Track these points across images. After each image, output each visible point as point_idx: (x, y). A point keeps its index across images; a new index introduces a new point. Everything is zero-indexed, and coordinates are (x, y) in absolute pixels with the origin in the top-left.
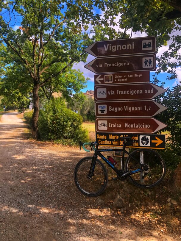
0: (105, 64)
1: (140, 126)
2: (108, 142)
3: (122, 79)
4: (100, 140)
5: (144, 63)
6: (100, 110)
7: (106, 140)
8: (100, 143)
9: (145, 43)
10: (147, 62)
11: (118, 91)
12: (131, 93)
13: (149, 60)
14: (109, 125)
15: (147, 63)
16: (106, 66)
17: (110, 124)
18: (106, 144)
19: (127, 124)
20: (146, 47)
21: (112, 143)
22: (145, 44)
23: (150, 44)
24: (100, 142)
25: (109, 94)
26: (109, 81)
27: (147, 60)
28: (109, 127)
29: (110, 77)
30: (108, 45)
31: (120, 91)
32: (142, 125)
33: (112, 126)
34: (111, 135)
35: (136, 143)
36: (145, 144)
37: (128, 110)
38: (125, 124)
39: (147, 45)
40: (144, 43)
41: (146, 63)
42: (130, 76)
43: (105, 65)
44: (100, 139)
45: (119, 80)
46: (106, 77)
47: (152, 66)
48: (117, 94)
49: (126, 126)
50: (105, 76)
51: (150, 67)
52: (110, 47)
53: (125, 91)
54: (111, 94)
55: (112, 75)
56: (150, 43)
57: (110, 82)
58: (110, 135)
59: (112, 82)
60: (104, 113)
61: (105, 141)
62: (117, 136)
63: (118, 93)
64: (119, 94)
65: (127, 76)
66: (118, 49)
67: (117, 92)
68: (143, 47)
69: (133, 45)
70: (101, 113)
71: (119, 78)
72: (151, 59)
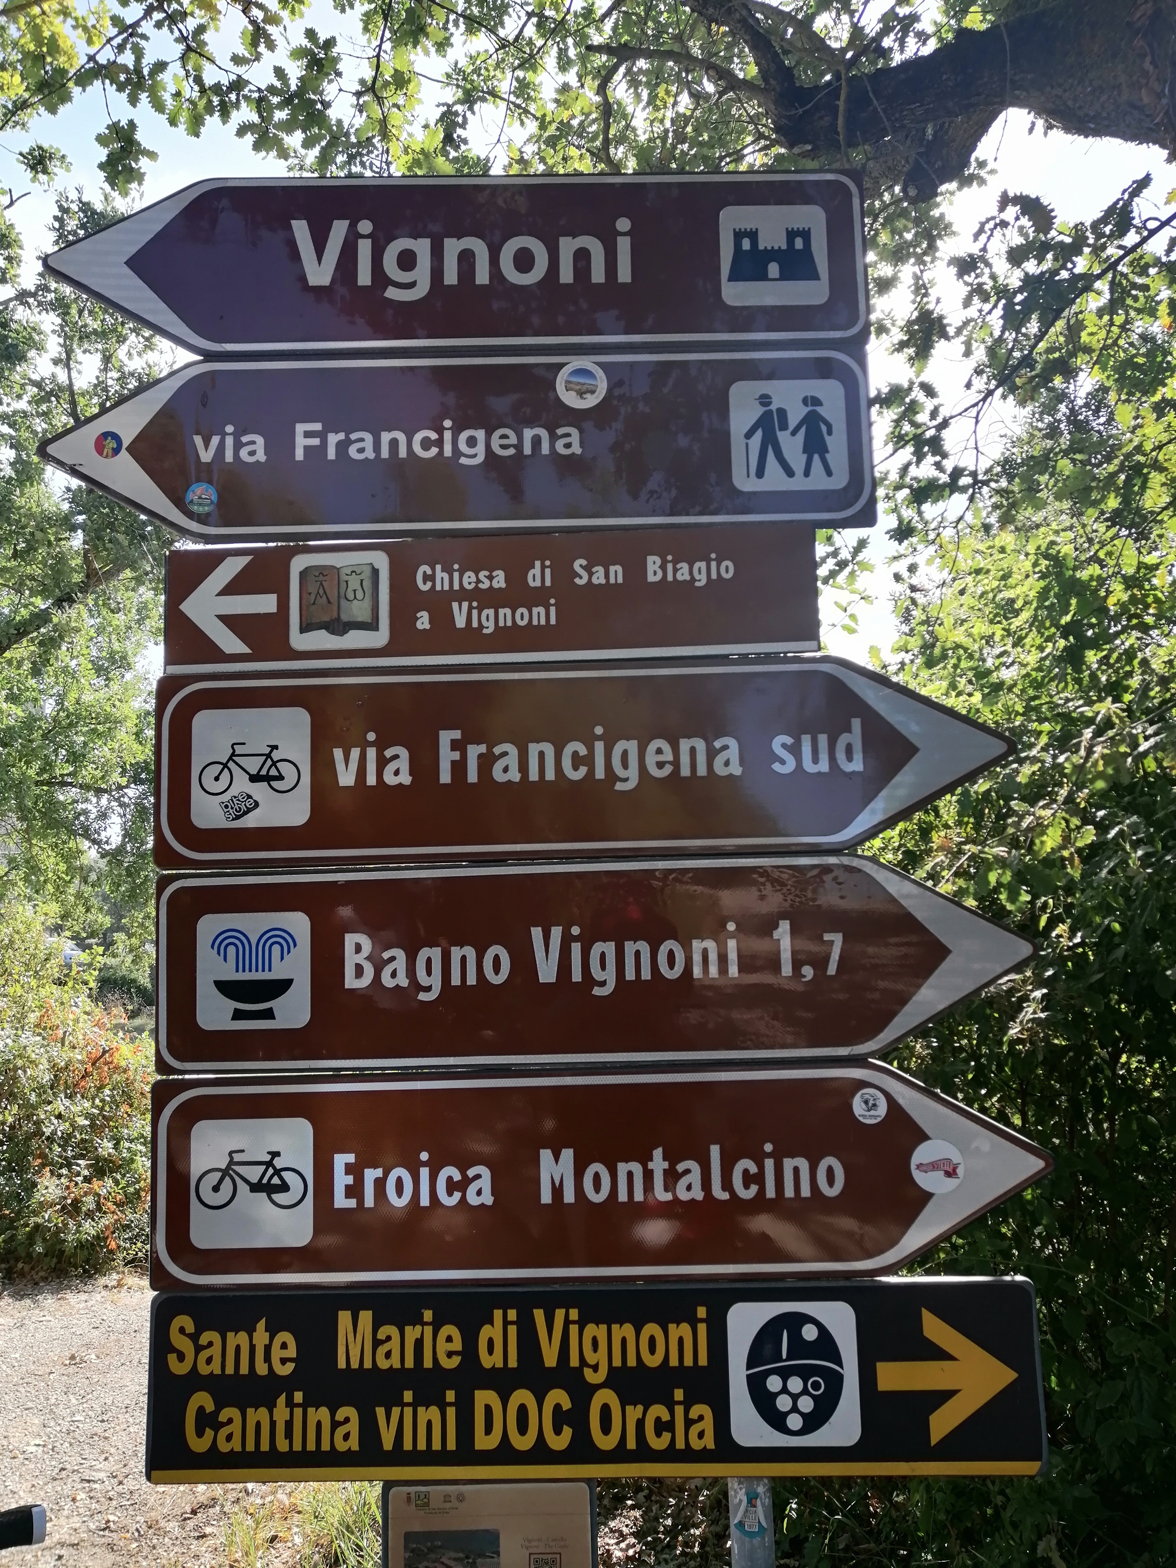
0: (301, 428)
1: (727, 1185)
2: (323, 1413)
3: (504, 612)
4: (202, 1400)
5: (749, 435)
6: (226, 988)
7: (287, 1385)
8: (199, 1445)
9: (753, 235)
10: (784, 426)
11: (455, 745)
12: (611, 776)
13: (796, 414)
14: (341, 1180)
15: (783, 437)
16: (315, 453)
17: (349, 1169)
18: (282, 1445)
19: (568, 1155)
20: (763, 276)
21: (369, 1429)
22: (746, 244)
23: (799, 244)
24: (206, 1421)
25: (346, 778)
26: (338, 627)
27: (782, 413)
28: (341, 1201)
29: (354, 583)
30: (339, 229)
31: (474, 751)
32: (747, 1164)
33: (380, 1184)
34: (366, 1317)
35: (687, 1406)
36: (795, 1422)
37: (577, 976)
38: (546, 1155)
39: (772, 255)
40: (739, 236)
41: (770, 442)
42: (599, 578)
43: (301, 442)
44: (211, 1383)
45: (460, 622)
46: (303, 574)
47: (840, 480)
48: (445, 777)
49: (557, 1191)
50: (299, 563)
51: (818, 481)
52: (365, 248)
53: (534, 749)
54: (371, 780)
55: (381, 561)
56: (805, 234)
57: (355, 639)
58: (344, 1318)
59: (380, 638)
60: (269, 1014)
61: (281, 1412)
62: (436, 1327)
63: (459, 768)
64: (472, 776)
65: (562, 573)
66: (451, 277)
67: (447, 756)
68: (734, 277)
69: (624, 245)
70: (238, 1015)
71: (463, 595)
72: (816, 402)
